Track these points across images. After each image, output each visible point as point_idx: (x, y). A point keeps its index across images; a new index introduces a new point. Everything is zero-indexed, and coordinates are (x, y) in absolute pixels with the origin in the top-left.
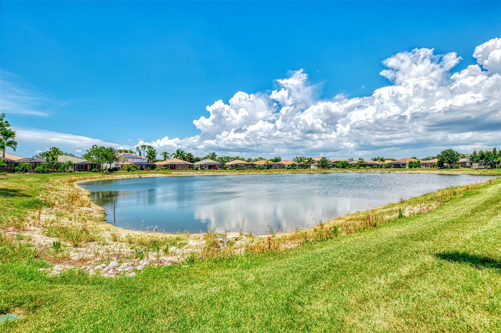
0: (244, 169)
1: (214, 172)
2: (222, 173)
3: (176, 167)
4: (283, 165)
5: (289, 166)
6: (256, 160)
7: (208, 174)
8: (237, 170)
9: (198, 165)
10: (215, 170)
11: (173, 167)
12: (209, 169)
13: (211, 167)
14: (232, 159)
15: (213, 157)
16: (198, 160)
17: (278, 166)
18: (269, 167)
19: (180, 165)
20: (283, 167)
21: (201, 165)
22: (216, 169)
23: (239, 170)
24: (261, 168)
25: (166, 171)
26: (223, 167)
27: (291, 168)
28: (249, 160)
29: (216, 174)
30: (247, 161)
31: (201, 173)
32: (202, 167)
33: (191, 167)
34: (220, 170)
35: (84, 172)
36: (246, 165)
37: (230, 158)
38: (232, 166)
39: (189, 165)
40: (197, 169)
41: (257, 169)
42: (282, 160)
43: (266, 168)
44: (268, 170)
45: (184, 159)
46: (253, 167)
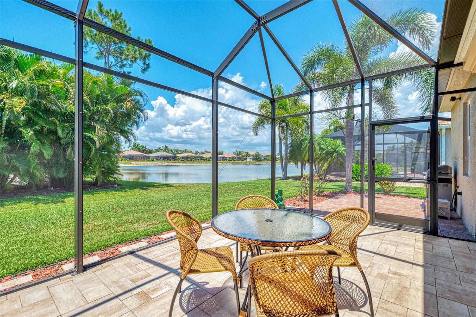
0: (194, 161)
1: (168, 162)
2: (175, 164)
3: (134, 158)
4: (225, 157)
5: (230, 158)
6: (202, 153)
7: (164, 165)
8: (187, 161)
9: (153, 157)
10: (168, 161)
11: (131, 158)
12: (163, 160)
13: (165, 158)
14: (181, 151)
15: (166, 149)
16: (151, 152)
17: (221, 159)
19: (137, 156)
20: (225, 159)
21: (156, 156)
22: (170, 160)
23: (189, 161)
24: (207, 160)
25: (126, 161)
26: (175, 158)
27: (231, 161)
28: (196, 153)
29: (171, 164)
31: (157, 164)
32: (158, 158)
33: (148, 158)
34: (173, 161)
36: (195, 157)
37: (179, 150)
38: (183, 158)
39: (146, 156)
40: (153, 160)
41: (204, 161)
42: (224, 153)
45: (140, 151)
46: (201, 158)
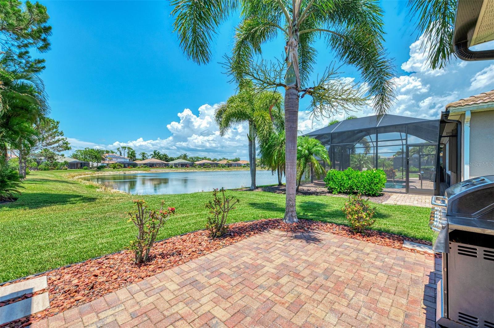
0: (210, 167)
1: (185, 169)
2: (192, 171)
3: (154, 165)
4: (240, 164)
5: (245, 164)
6: (220, 160)
7: (181, 171)
8: (204, 167)
9: (172, 164)
10: (186, 168)
11: (152, 165)
12: (181, 167)
13: (183, 165)
14: (201, 158)
15: (185, 157)
16: (172, 159)
17: (236, 165)
18: (229, 165)
19: (157, 164)
20: (240, 166)
21: (175, 164)
22: (188, 167)
23: (205, 167)
24: (224, 167)
25: (146, 169)
26: (192, 165)
27: (246, 167)
28: (215, 160)
29: (188, 171)
30: (212, 161)
31: (175, 170)
32: (176, 166)
33: (167, 165)
34: (190, 168)
35: (75, 169)
36: (211, 164)
37: (199, 158)
38: (200, 164)
39: (165, 163)
40: (172, 167)
41: (220, 167)
42: (241, 160)
43: (227, 166)
44: (228, 168)
45: (161, 159)
46: (217, 165)
